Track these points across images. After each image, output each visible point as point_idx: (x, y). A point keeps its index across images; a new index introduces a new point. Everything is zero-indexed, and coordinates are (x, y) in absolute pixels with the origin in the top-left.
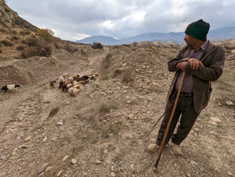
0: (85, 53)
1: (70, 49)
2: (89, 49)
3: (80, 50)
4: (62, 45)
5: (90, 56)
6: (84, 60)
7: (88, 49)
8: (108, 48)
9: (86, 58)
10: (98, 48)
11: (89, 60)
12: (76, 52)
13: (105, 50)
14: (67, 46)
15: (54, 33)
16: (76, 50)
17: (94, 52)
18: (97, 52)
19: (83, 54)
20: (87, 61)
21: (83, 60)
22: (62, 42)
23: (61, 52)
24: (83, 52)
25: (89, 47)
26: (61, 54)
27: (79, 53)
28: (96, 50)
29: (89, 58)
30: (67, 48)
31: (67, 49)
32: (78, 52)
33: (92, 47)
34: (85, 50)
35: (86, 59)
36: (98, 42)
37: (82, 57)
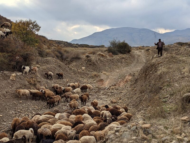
0: (94, 63)
1: (64, 57)
2: (102, 56)
3: (84, 57)
4: (49, 48)
5: (105, 70)
6: (92, 77)
7: (100, 55)
8: (143, 51)
9: (95, 73)
10: (121, 53)
11: (102, 78)
12: (76, 61)
13: (136, 56)
14: (57, 51)
16: (77, 58)
17: (112, 61)
18: (118, 61)
19: (90, 65)
20: (98, 79)
21: (90, 77)
22: (48, 44)
23: (47, 62)
24: (90, 61)
25: (102, 52)
26: (48, 66)
27: (82, 64)
28: (116, 57)
29: (102, 74)
30: (59, 55)
31: (57, 56)
32: (79, 62)
33: (110, 50)
34: (93, 58)
35: (95, 75)
36: (122, 41)
37: (88, 72)
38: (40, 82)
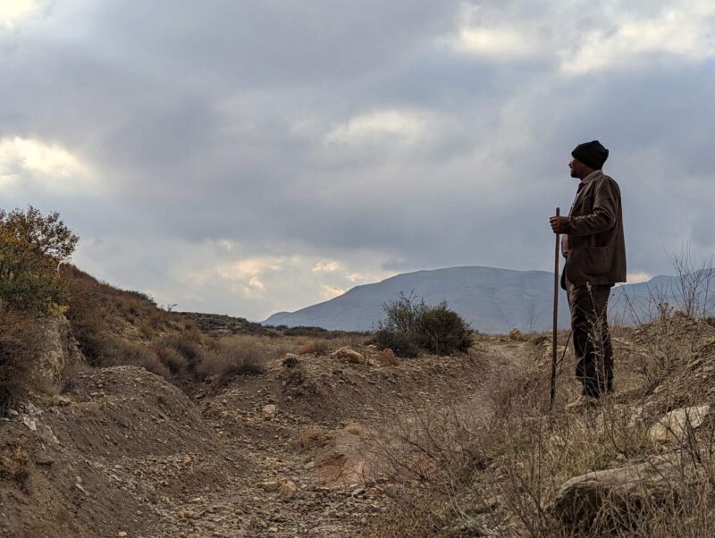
0: (312, 388)
1: (200, 369)
2: (354, 360)
3: (277, 365)
4: (147, 336)
5: (359, 418)
6: (302, 447)
7: (342, 356)
8: (521, 345)
9: (316, 429)
10: (431, 349)
11: (341, 448)
12: (242, 383)
13: (494, 364)
14: (179, 347)
15: (74, 240)
16: (248, 370)
17: (392, 382)
18: (417, 380)
19: (299, 395)
20: (326, 453)
21: (290, 450)
22: (146, 321)
23: (110, 385)
24: (297, 379)
25: (354, 346)
26: (112, 400)
27: (265, 394)
28: (407, 366)
29: (343, 432)
30: (180, 359)
32: (256, 386)
33: (384, 340)
34: (313, 368)
35: (315, 439)
37: (285, 425)
38: (49, 464)
